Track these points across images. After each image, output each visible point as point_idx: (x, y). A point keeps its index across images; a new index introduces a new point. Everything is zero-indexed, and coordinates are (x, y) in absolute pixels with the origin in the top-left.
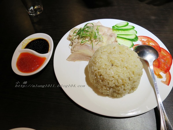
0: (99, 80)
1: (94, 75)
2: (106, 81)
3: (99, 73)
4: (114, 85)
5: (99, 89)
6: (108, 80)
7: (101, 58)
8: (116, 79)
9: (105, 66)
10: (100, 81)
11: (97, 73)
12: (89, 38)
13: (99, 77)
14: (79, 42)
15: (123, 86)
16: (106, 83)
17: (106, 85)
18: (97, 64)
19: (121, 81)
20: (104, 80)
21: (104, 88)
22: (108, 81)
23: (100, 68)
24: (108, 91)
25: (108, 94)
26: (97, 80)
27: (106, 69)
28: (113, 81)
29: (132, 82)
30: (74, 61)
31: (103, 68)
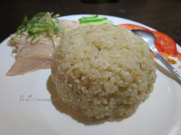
0: (79, 88)
1: (66, 81)
2: (95, 83)
3: (76, 72)
4: (116, 88)
5: (86, 110)
6: (100, 79)
7: (72, 44)
8: (117, 74)
9: (84, 53)
10: (83, 89)
11: (72, 74)
12: (46, 33)
13: (78, 81)
14: (28, 42)
15: (135, 85)
16: (97, 89)
17: (98, 94)
18: (67, 56)
19: (128, 74)
20: (91, 82)
21: (97, 102)
22: (102, 83)
23: (74, 61)
24: (106, 108)
25: (107, 114)
26: (75, 91)
27: (88, 59)
28: (113, 79)
29: (147, 72)
30: (23, 74)
31: (82, 60)
